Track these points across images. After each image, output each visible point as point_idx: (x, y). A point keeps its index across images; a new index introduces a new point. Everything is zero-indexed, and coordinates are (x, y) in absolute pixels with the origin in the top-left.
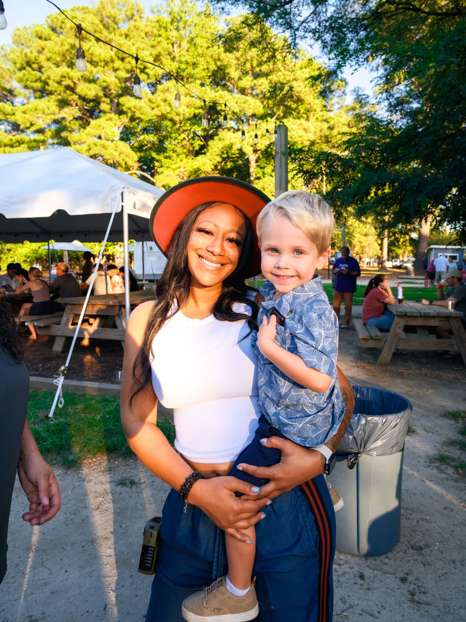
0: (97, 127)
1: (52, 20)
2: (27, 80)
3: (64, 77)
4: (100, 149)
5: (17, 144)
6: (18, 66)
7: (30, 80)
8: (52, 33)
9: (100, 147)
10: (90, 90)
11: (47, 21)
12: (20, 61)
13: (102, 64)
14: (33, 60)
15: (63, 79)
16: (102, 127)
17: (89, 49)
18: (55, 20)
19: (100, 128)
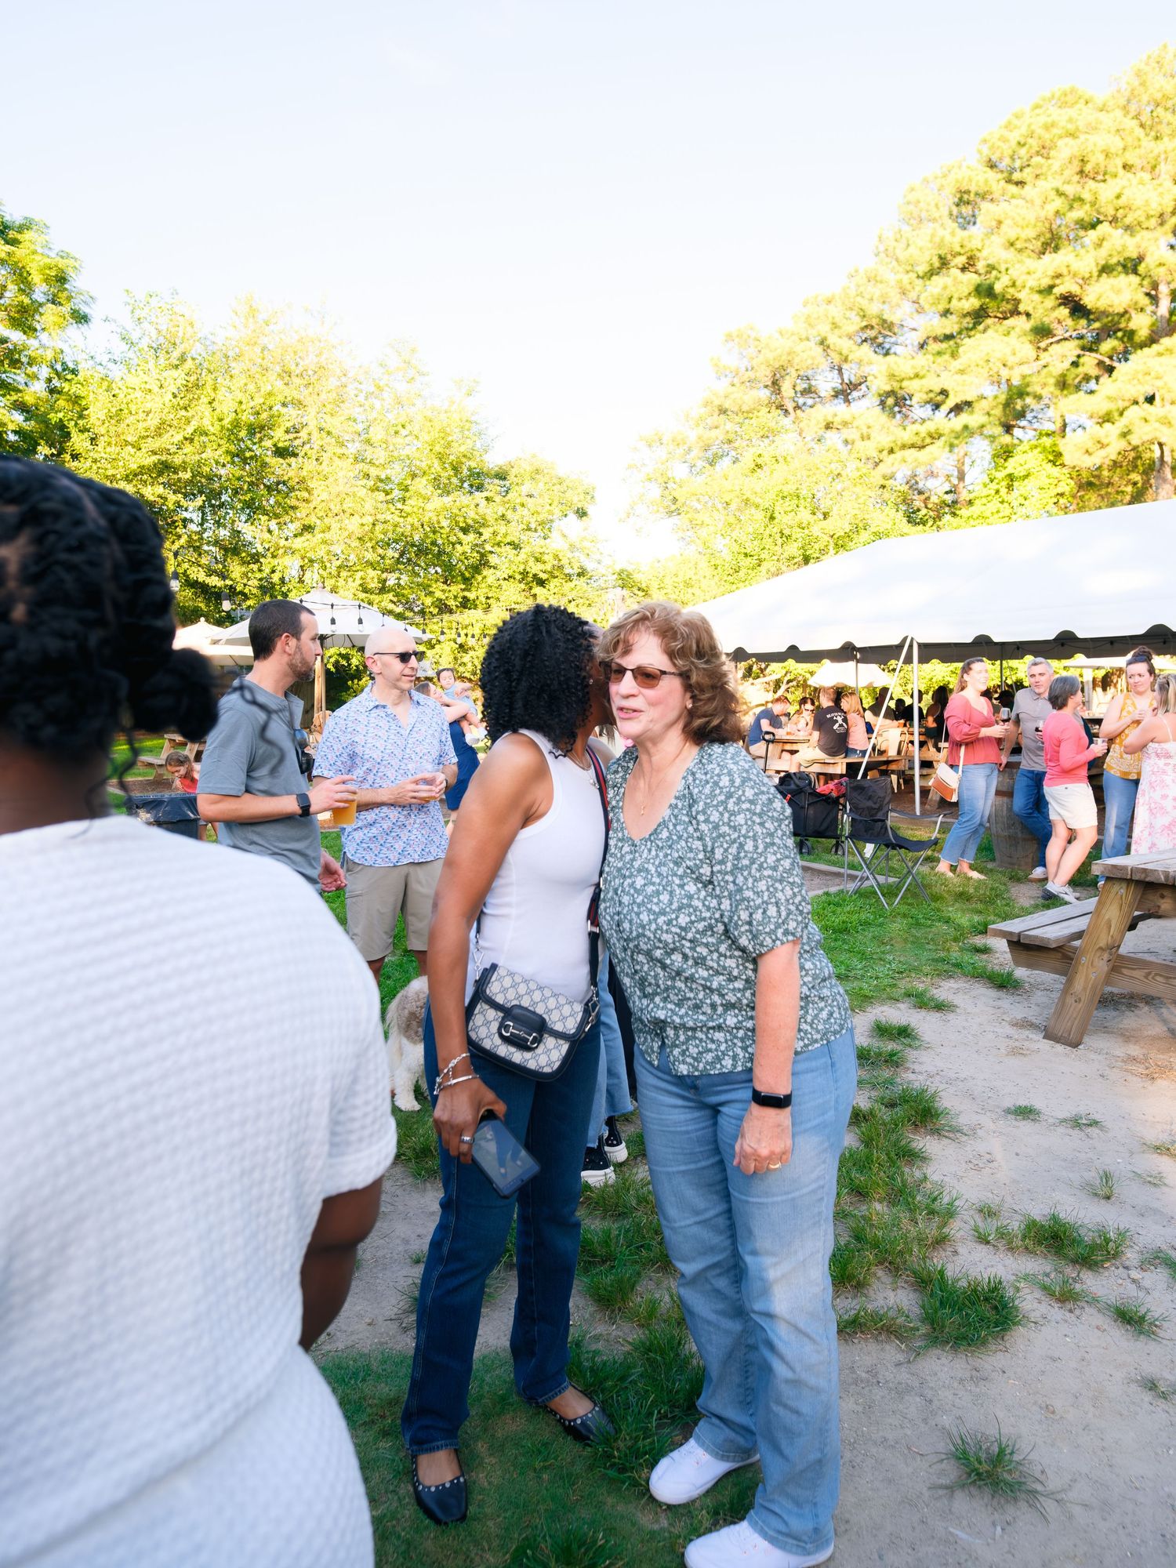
0: (1140, 377)
1: (992, 147)
2: (950, 300)
3: (1059, 276)
4: (1156, 429)
5: (928, 440)
6: (922, 269)
7: (956, 296)
8: (992, 175)
9: (1157, 425)
10: (1118, 292)
11: (980, 152)
12: (926, 258)
13: (1153, 222)
14: (958, 249)
15: (1057, 281)
16: (1153, 374)
17: (1118, 197)
18: (1000, 144)
19: (1147, 378)
